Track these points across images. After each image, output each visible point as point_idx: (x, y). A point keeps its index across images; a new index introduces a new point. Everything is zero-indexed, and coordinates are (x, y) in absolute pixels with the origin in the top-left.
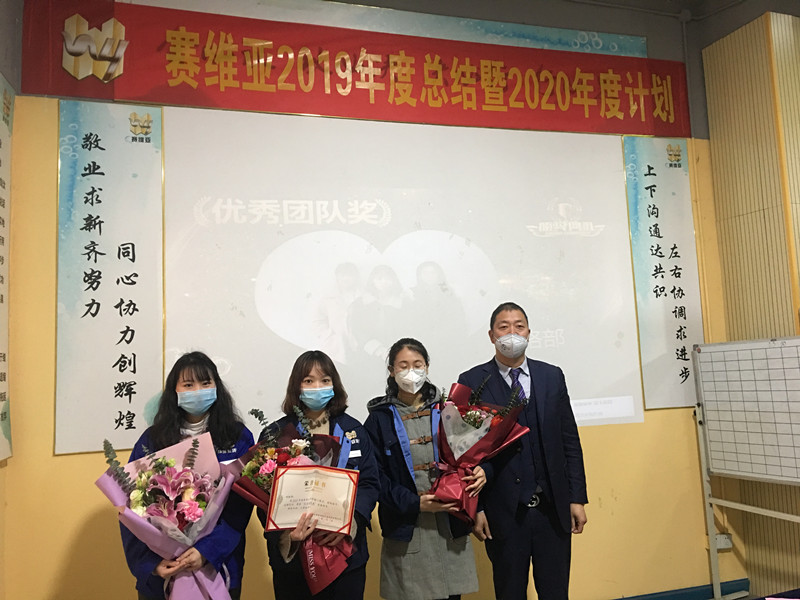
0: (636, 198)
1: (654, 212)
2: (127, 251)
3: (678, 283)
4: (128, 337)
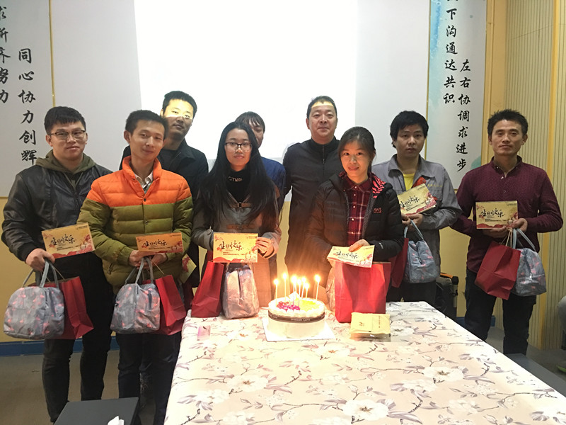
0: (438, 20)
1: (452, 31)
2: (25, 55)
3: (465, 91)
4: (29, 119)
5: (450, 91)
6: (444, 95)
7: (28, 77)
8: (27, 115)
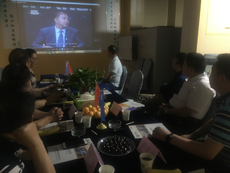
2: (11, 16)
3: (115, 26)
4: (13, 31)
5: (112, 25)
6: (110, 26)
7: (12, 21)
8: (13, 30)
